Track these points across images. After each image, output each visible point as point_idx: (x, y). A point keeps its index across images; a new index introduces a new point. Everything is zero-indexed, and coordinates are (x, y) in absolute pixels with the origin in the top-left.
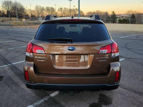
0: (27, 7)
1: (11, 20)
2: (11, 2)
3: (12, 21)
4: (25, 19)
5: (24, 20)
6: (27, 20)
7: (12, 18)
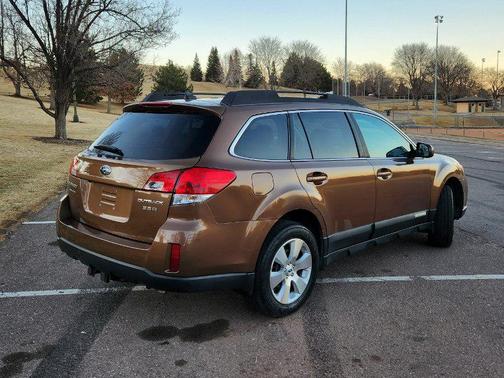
0: (483, 60)
1: (418, 109)
2: (422, 49)
3: (419, 112)
4: (466, 106)
5: (462, 109)
6: (473, 108)
7: (422, 103)
